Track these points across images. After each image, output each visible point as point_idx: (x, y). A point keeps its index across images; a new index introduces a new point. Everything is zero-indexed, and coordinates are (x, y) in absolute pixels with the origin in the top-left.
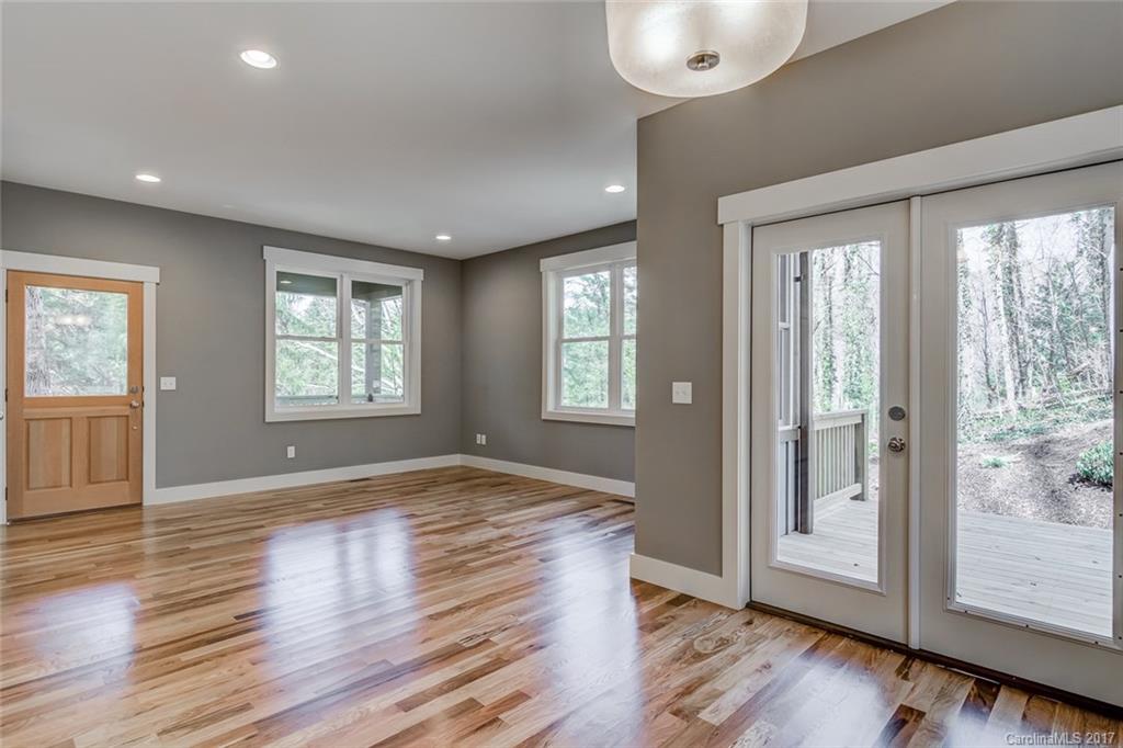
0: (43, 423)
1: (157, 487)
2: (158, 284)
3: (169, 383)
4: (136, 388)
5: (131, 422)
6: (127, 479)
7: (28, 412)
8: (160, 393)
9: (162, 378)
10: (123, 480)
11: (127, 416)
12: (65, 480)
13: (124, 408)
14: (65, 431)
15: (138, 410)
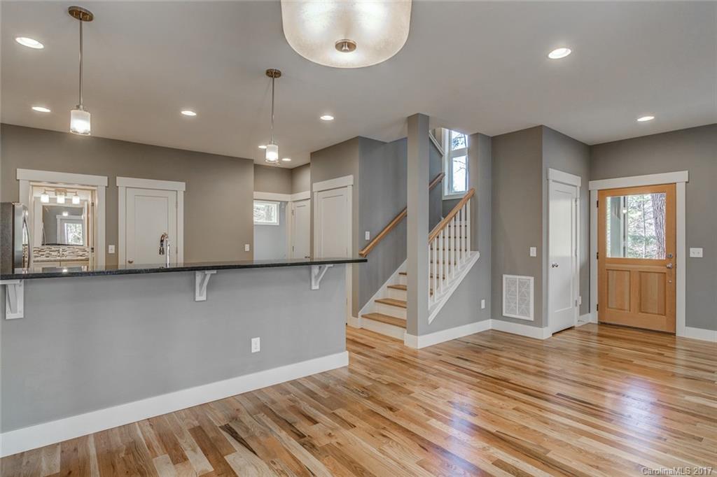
0: (615, 272)
1: (686, 326)
2: (686, 182)
3: (697, 253)
4: (671, 256)
5: (668, 278)
6: (665, 315)
7: (608, 265)
8: (689, 259)
9: (691, 249)
10: (662, 315)
11: (665, 273)
12: (627, 307)
13: (662, 267)
14: (627, 278)
15: (673, 270)
